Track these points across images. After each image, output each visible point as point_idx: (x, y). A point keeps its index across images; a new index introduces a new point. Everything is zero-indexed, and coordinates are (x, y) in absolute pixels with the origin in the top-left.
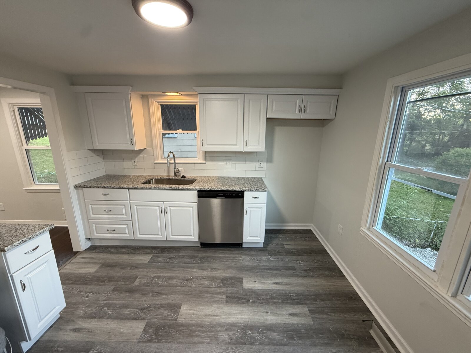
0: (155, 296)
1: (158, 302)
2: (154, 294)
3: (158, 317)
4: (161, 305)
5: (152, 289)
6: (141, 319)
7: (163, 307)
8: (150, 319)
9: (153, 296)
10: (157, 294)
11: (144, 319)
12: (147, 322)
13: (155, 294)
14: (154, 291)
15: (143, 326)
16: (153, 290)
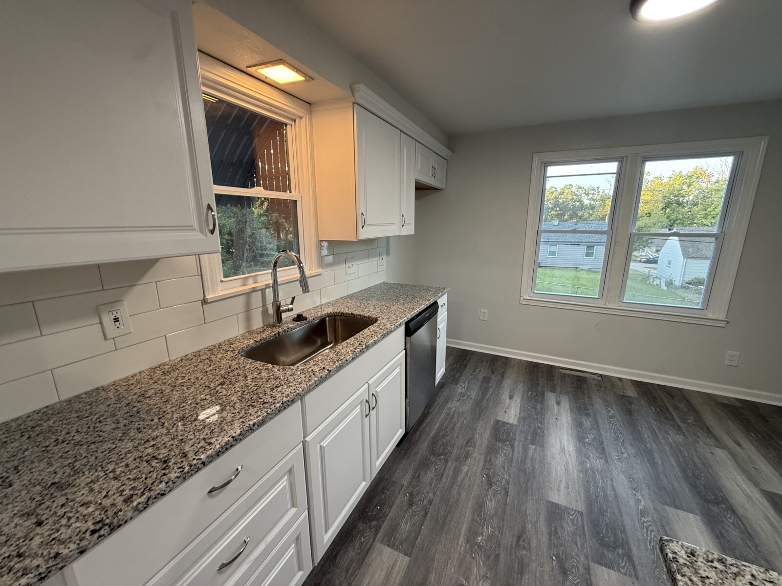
0: (529, 543)
1: (545, 539)
2: (524, 545)
3: (580, 541)
4: (550, 534)
5: (509, 549)
6: (589, 574)
7: (555, 530)
8: (587, 557)
9: (529, 549)
10: (522, 539)
11: (588, 569)
12: (594, 562)
13: (521, 543)
14: (514, 546)
15: (602, 570)
16: (511, 548)
